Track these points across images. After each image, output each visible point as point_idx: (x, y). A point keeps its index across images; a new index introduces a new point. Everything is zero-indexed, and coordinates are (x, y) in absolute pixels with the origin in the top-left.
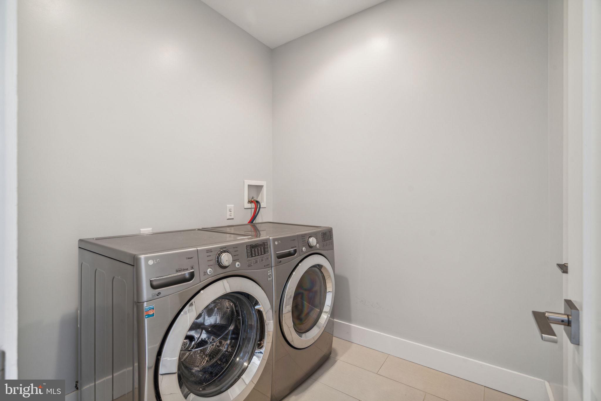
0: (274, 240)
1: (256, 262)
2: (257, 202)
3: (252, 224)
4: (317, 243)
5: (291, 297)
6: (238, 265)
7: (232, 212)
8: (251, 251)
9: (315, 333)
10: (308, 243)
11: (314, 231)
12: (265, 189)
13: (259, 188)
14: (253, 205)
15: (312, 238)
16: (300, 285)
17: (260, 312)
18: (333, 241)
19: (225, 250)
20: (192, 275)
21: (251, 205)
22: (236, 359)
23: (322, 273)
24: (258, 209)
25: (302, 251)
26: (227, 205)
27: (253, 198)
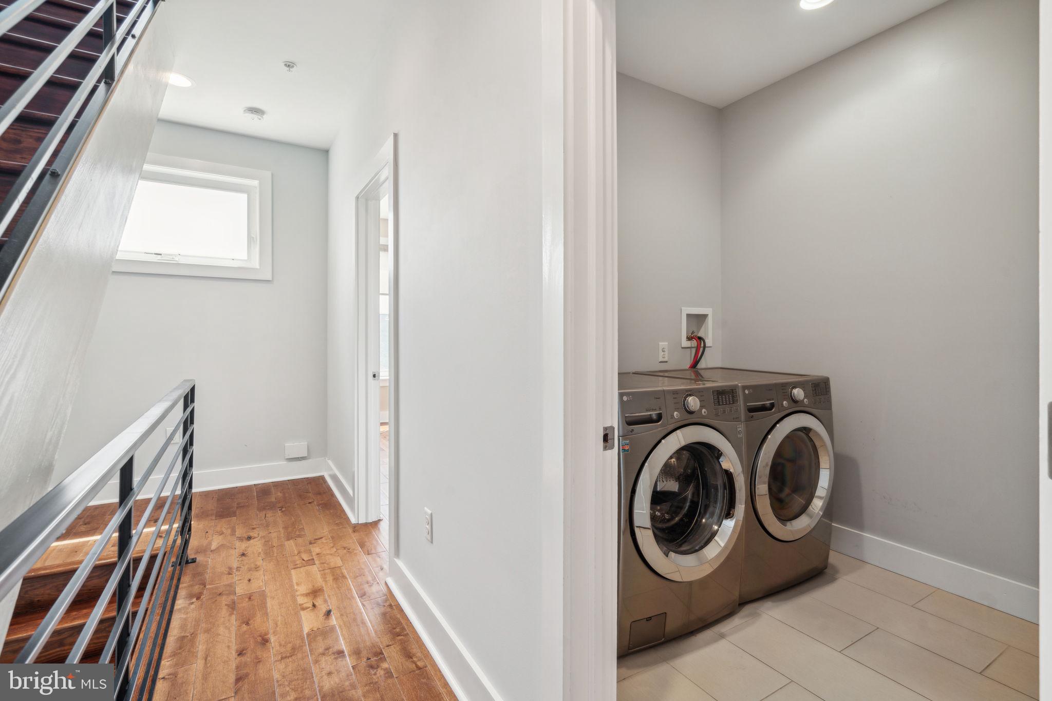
0: (744, 388)
1: (724, 412)
2: (700, 339)
3: (695, 370)
4: (805, 397)
5: (767, 465)
6: (705, 412)
7: (666, 353)
8: (718, 398)
9: (802, 524)
10: (791, 396)
11: (797, 380)
12: (710, 320)
13: (700, 319)
14: (694, 343)
15: (797, 389)
16: (779, 453)
17: (729, 475)
18: (830, 397)
19: (690, 393)
20: (660, 417)
21: (691, 343)
22: (701, 521)
23: (811, 440)
24: (701, 349)
25: (782, 406)
26: (660, 343)
27: (693, 333)
